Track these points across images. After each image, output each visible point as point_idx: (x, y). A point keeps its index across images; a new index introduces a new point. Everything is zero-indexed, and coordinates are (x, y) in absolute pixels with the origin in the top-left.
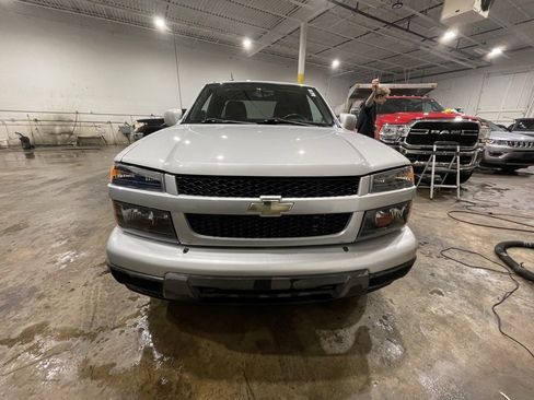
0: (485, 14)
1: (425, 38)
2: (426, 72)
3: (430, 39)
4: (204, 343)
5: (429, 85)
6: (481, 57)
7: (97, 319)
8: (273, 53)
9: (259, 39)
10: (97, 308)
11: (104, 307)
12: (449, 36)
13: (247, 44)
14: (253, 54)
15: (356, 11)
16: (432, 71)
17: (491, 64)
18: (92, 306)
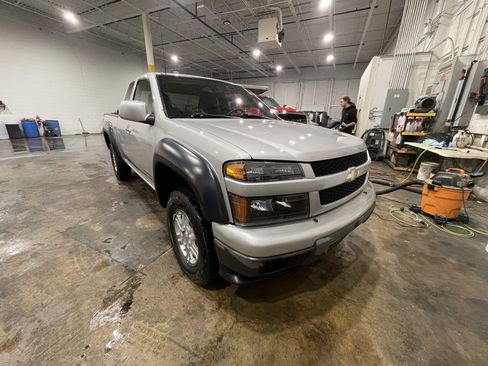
0: (280, 44)
1: (242, 52)
2: (241, 75)
3: (245, 52)
4: (296, 298)
5: (265, 88)
6: (272, 70)
7: (191, 346)
8: (103, 35)
9: (80, 14)
10: (175, 339)
11: (180, 333)
12: (257, 53)
13: (70, 18)
14: (79, 30)
15: (196, 17)
16: (245, 75)
17: (276, 76)
18: (166, 343)
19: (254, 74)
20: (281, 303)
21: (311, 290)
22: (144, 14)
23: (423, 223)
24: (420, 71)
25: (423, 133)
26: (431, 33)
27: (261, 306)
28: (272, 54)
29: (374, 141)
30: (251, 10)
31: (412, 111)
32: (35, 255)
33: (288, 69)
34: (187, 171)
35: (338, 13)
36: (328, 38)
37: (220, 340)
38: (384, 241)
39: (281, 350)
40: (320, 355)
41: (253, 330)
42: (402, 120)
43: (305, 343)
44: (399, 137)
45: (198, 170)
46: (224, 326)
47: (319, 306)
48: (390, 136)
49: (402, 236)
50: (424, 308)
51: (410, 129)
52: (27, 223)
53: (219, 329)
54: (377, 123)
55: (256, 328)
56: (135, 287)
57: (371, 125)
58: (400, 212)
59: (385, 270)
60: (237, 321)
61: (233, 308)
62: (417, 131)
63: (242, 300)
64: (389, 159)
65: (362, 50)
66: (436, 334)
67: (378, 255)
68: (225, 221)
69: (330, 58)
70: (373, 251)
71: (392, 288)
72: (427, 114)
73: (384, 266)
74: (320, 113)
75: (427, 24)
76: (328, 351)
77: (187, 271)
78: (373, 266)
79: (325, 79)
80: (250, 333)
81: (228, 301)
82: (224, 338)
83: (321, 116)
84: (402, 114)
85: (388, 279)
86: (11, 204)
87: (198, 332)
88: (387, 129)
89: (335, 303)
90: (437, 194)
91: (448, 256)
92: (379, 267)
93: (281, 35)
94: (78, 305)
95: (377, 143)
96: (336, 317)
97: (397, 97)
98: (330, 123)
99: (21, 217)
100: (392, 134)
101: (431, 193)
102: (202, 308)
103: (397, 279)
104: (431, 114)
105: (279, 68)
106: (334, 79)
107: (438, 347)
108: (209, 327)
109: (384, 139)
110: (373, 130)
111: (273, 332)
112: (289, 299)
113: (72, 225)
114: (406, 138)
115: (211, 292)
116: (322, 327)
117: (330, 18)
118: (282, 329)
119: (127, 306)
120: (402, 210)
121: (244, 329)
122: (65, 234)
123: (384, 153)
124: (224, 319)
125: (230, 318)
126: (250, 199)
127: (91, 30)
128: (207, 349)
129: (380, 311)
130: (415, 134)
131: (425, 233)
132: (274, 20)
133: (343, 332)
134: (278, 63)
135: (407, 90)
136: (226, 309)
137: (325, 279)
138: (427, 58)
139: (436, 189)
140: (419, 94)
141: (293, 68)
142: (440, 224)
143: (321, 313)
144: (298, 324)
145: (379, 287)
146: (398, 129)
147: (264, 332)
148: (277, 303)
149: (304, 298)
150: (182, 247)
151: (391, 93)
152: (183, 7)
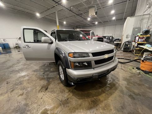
0: (96, 16)
3: (85, 19)
4: (91, 91)
6: (94, 24)
7: (60, 100)
8: (46, 18)
9: (40, 13)
10: (57, 98)
11: (58, 97)
12: (89, 19)
13: (38, 15)
14: (40, 18)
15: (70, 11)
16: (86, 26)
17: (96, 25)
18: (55, 98)
19: (88, 25)
20: (86, 92)
21: (95, 90)
22: (56, 12)
23: (140, 73)
24: (145, 21)
25: (145, 42)
26: (149, 7)
27: (80, 93)
28: (94, 19)
29: (127, 45)
30: (87, 7)
31: (141, 35)
32: (28, 76)
33: (99, 23)
34: (61, 55)
35: (115, 4)
36: (113, 12)
37: (68, 99)
38: (123, 78)
39: (83, 103)
40: (94, 106)
41: (77, 98)
42: (137, 38)
43: (90, 103)
44: (136, 44)
45: (64, 55)
46: (70, 96)
47: (97, 94)
48: (133, 43)
49: (131, 77)
50: (131, 98)
51: (140, 41)
52: (26, 68)
53: (68, 97)
54: (129, 39)
55: (78, 97)
56: (49, 85)
57: (127, 40)
58: (133, 69)
59: (121, 86)
60: (73, 95)
61: (72, 92)
62: (143, 41)
63: (76, 91)
64: (134, 51)
65: (125, 14)
66: (133, 106)
67: (120, 82)
68: (69, 68)
69: (114, 18)
70: (119, 81)
71: (122, 92)
72: (146, 36)
73: (121, 85)
74: (110, 36)
75: (148, 4)
76: (96, 105)
77: (62, 82)
78: (117, 85)
79: (112, 25)
80: (76, 99)
81: (72, 90)
82: (69, 99)
83: (111, 37)
84: (137, 36)
85: (121, 89)
86: (23, 63)
87: (63, 97)
88: (133, 41)
89: (102, 94)
90: (145, 63)
91: (146, 84)
92: (119, 85)
93: (96, 13)
94: (36, 88)
95: (129, 46)
96: (101, 97)
97: (136, 30)
98: (114, 39)
99: (25, 67)
100: (134, 43)
101: (143, 63)
102: (65, 91)
103: (124, 89)
104: (148, 35)
105: (96, 23)
106: (116, 25)
107: (132, 109)
108: (65, 96)
109: (131, 45)
110: (127, 42)
111: (82, 99)
112: (89, 91)
113: (36, 69)
114: (139, 44)
115: (68, 88)
116: (96, 100)
117: (113, 6)
118: (85, 99)
119: (47, 89)
120: (133, 68)
121: (74, 98)
122: (34, 71)
123: (132, 49)
124: (70, 95)
125: (71, 95)
126: (74, 62)
127: (43, 18)
128: (64, 101)
129: (116, 97)
130: (142, 43)
131: (140, 76)
132: (94, 9)
133: (102, 102)
134: (96, 21)
135: (140, 27)
136: (71, 92)
137: (100, 87)
138: (148, 16)
139: (144, 61)
140: (145, 29)
141: (101, 22)
142: (146, 73)
143: (97, 96)
144: (90, 98)
145: (117, 91)
146: (136, 41)
147: (79, 99)
148: (85, 92)
149: (93, 92)
150: (61, 76)
151: (134, 29)
152: (66, 8)
